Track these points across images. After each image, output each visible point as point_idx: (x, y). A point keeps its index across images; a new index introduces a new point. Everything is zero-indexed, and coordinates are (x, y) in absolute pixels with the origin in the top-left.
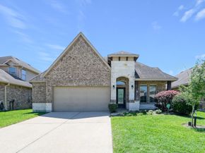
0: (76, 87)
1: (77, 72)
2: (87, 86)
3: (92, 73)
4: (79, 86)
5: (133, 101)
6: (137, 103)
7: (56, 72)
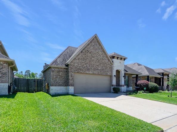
0: (92, 74)
1: (92, 63)
2: (98, 74)
3: (102, 65)
4: (93, 74)
5: (123, 86)
6: (125, 87)
7: (78, 61)
